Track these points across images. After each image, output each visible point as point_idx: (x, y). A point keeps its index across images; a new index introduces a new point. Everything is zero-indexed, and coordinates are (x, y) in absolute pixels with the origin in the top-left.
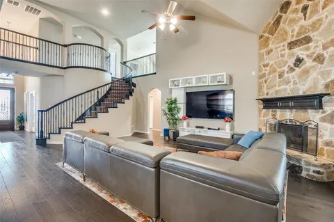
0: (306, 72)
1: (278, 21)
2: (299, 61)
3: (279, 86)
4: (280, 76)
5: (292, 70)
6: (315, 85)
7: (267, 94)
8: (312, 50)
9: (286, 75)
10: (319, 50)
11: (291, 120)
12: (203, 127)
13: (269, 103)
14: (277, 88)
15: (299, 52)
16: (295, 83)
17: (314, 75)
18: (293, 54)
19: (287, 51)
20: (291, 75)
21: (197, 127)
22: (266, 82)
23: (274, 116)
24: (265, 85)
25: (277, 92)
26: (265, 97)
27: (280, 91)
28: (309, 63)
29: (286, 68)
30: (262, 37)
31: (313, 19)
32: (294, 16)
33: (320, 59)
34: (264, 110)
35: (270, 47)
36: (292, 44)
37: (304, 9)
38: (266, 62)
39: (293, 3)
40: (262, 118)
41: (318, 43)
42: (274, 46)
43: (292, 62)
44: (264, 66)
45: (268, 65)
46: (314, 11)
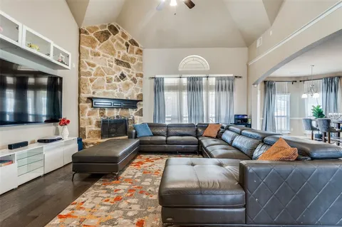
0: (128, 85)
1: (106, 35)
2: (123, 76)
3: (107, 89)
4: (109, 81)
5: (119, 81)
6: (133, 94)
7: (94, 93)
8: (130, 73)
9: (113, 82)
10: (134, 76)
11: (117, 116)
14: (105, 90)
15: (123, 69)
16: (120, 90)
18: (120, 70)
19: (114, 64)
20: (117, 83)
22: (91, 81)
23: (102, 114)
24: (91, 84)
25: (105, 93)
27: (108, 93)
28: (128, 80)
29: (113, 77)
30: (86, 32)
31: (131, 55)
32: (120, 42)
33: (134, 80)
34: (89, 109)
35: (97, 50)
36: (118, 62)
37: (127, 45)
38: (92, 62)
39: (120, 33)
40: (86, 117)
41: (133, 72)
42: (101, 53)
43: (118, 74)
44: (89, 64)
45: (94, 66)
46: (132, 52)
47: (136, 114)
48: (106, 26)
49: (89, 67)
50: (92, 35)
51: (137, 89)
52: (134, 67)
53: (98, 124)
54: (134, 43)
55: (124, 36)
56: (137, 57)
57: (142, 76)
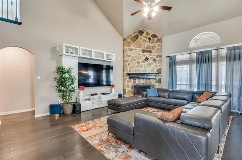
0: (150, 64)
1: (136, 37)
2: (147, 59)
3: (137, 68)
4: (138, 63)
5: (144, 62)
6: (154, 69)
7: (130, 71)
8: (152, 56)
9: (141, 63)
10: (155, 57)
11: (143, 83)
13: (131, 76)
14: (136, 68)
15: (147, 55)
16: (145, 68)
17: (153, 65)
18: (144, 55)
19: (141, 53)
20: (143, 64)
22: (129, 64)
23: (134, 82)
24: (128, 66)
25: (136, 70)
26: (128, 72)
27: (137, 70)
28: (151, 61)
29: (141, 60)
30: (126, 39)
31: (153, 44)
32: (145, 39)
33: (155, 60)
34: (128, 79)
35: (131, 47)
36: (144, 51)
37: (150, 39)
38: (129, 54)
39: (145, 33)
40: (126, 83)
41: (154, 54)
42: (134, 48)
43: (144, 58)
44: (127, 56)
45: (130, 56)
46: (153, 42)
47: (156, 82)
48: (136, 32)
49: (127, 58)
50: (129, 40)
51: (156, 66)
52: (155, 51)
53: (132, 87)
54: (154, 36)
55: (148, 33)
56: (157, 44)
57: (160, 56)
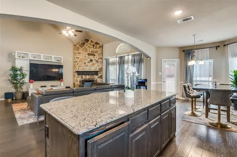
0: (94, 64)
1: (84, 44)
2: (91, 60)
3: (84, 67)
4: (84, 64)
5: (89, 63)
6: (96, 68)
8: (95, 58)
9: (87, 64)
10: (97, 59)
11: (89, 79)
12: (45, 86)
13: (79, 73)
15: (91, 57)
16: (90, 67)
17: (96, 65)
18: (89, 58)
19: (87, 56)
21: (41, 87)
22: (78, 64)
23: (82, 78)
24: (77, 66)
26: (77, 70)
27: (84, 69)
28: (94, 62)
29: (87, 61)
30: (75, 46)
31: (96, 50)
32: (90, 45)
33: (97, 62)
34: (77, 76)
35: (80, 51)
36: (89, 54)
37: (93, 45)
38: (78, 57)
39: (90, 41)
40: (76, 79)
41: (97, 57)
42: (82, 52)
43: (89, 60)
44: (77, 58)
45: (78, 58)
46: (96, 48)
47: (98, 78)
48: (83, 40)
50: (78, 46)
51: (99, 66)
52: (98, 55)
53: (80, 82)
54: (97, 43)
55: (92, 42)
56: (98, 50)
57: (102, 59)
